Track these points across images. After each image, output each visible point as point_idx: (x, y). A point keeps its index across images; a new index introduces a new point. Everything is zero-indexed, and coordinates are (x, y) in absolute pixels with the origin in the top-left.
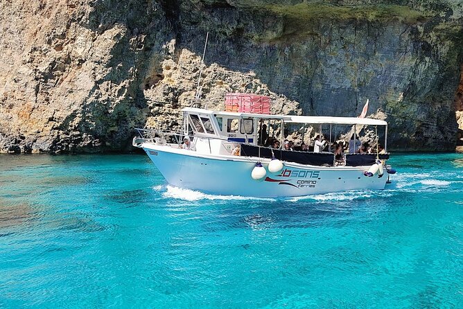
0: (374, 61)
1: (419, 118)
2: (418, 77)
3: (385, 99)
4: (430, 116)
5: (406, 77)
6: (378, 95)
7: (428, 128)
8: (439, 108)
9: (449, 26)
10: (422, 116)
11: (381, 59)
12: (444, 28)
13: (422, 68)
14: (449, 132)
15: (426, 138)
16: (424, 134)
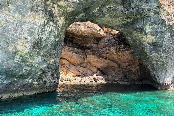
0: (7, 12)
1: (42, 67)
2: (44, 35)
3: (15, 48)
4: (48, 67)
5: (36, 32)
6: (8, 43)
7: (46, 75)
8: (53, 62)
9: (66, 5)
10: (44, 66)
11: (14, 12)
12: (63, 5)
13: (48, 29)
14: (56, 77)
15: (45, 83)
16: (44, 80)
